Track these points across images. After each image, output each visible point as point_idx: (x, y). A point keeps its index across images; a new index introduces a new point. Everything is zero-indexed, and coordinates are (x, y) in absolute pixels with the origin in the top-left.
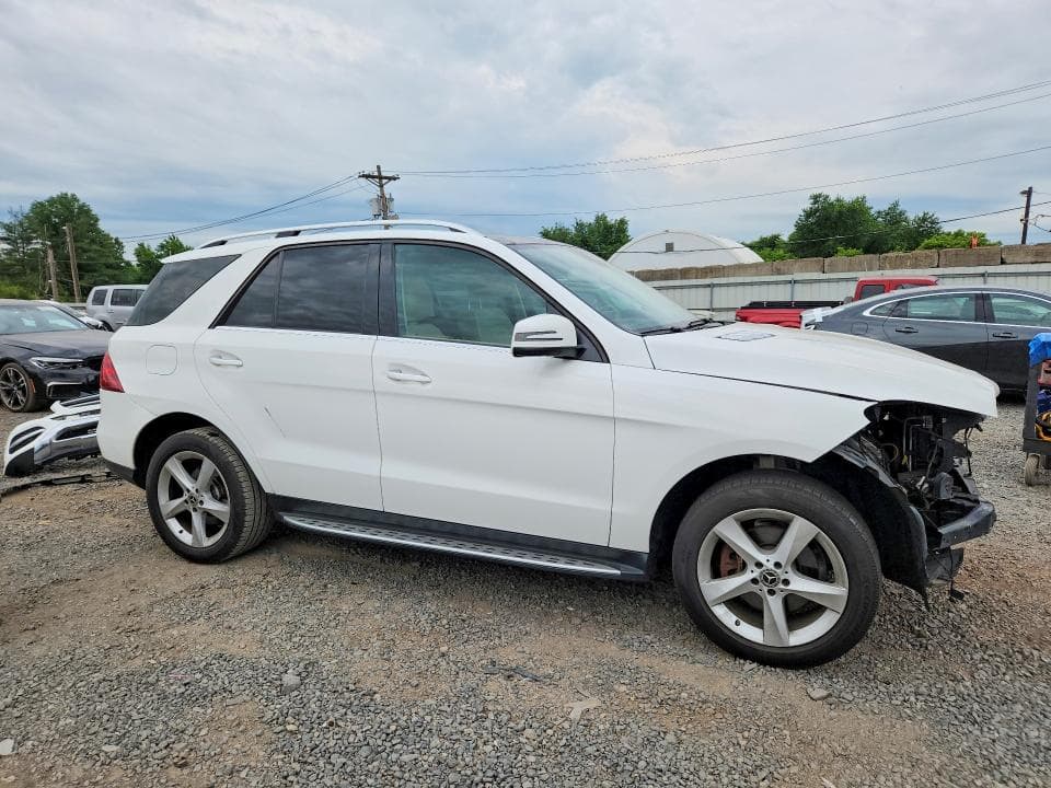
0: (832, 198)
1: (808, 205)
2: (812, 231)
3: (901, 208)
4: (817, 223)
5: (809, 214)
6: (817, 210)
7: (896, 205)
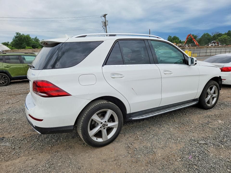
0: (22, 34)
1: (15, 35)
2: (18, 42)
3: (38, 38)
4: (19, 40)
5: (16, 37)
6: (18, 36)
7: (36, 37)
